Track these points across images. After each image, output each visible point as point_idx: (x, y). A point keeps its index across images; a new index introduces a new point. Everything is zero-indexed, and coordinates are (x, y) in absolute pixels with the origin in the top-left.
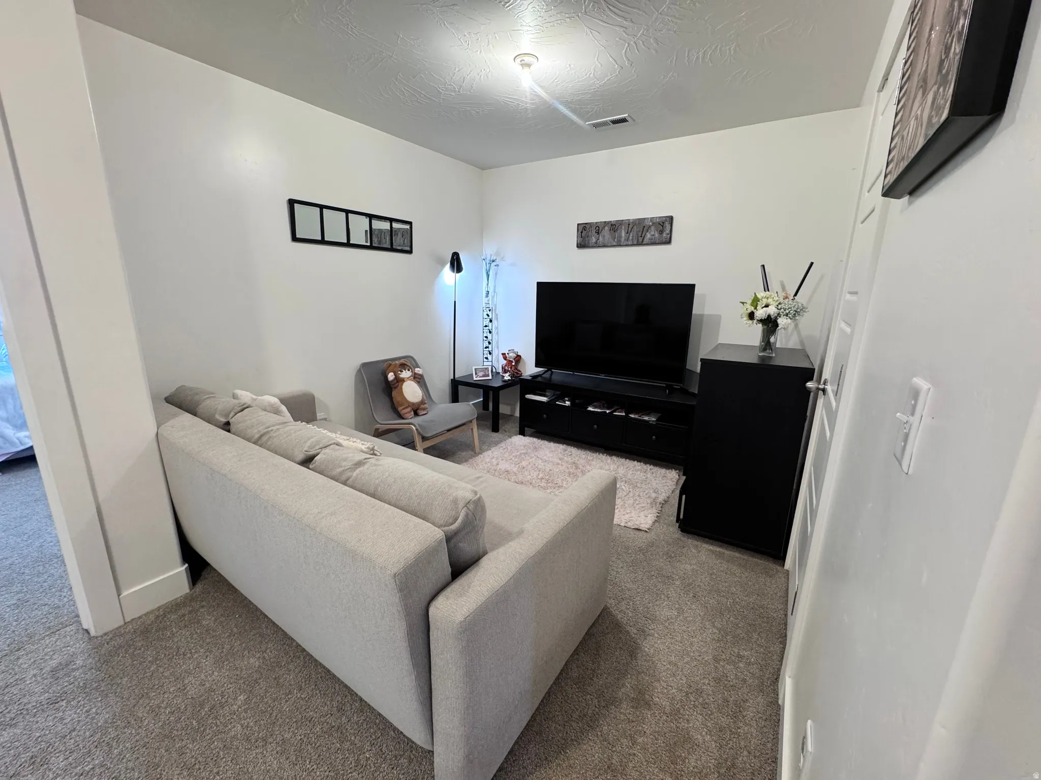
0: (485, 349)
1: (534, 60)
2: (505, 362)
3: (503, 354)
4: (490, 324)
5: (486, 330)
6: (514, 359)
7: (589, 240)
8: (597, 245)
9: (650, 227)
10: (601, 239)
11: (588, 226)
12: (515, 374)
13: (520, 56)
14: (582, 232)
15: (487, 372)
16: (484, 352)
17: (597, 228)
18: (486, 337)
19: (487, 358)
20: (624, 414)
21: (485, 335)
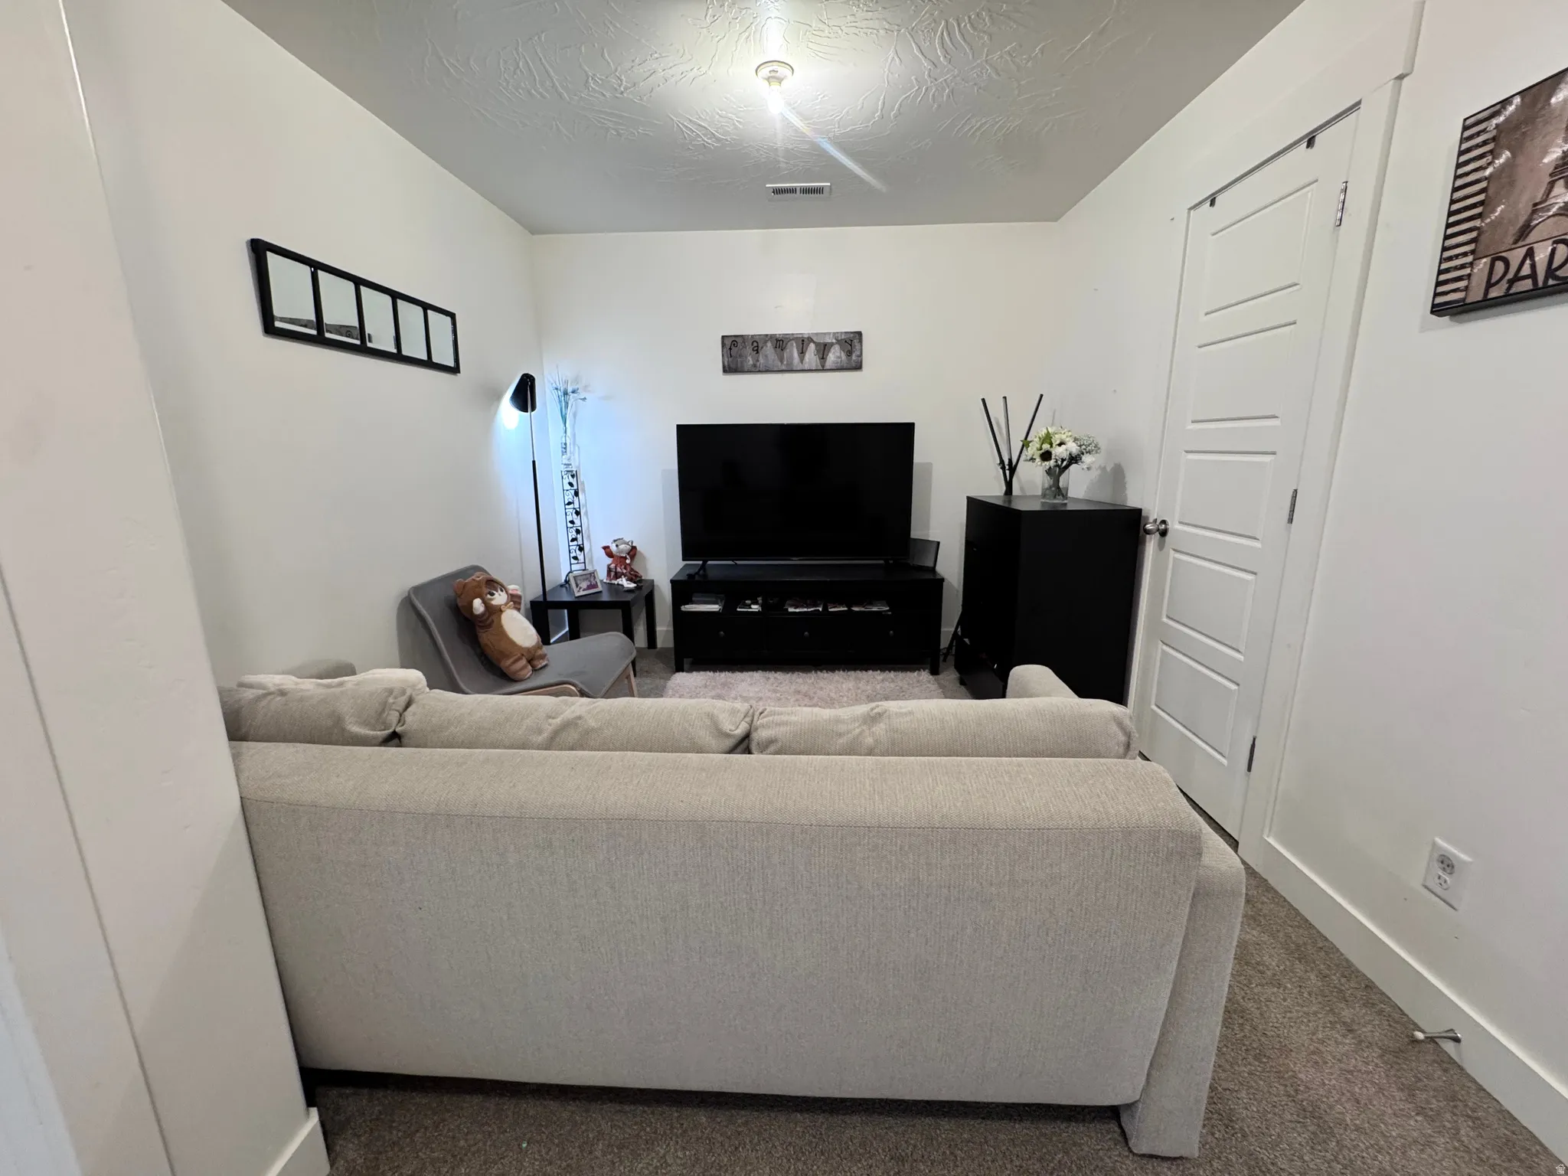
0: (571, 544)
1: (788, 72)
2: (609, 561)
3: (606, 548)
4: (576, 499)
5: (570, 509)
6: (628, 554)
7: (742, 362)
8: (755, 370)
9: (832, 344)
10: (762, 360)
11: (739, 340)
12: (634, 578)
13: (767, 64)
14: (730, 349)
15: (592, 579)
16: (571, 548)
17: (755, 344)
18: (572, 522)
19: (575, 558)
20: (846, 609)
21: (569, 518)
